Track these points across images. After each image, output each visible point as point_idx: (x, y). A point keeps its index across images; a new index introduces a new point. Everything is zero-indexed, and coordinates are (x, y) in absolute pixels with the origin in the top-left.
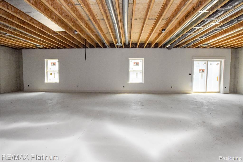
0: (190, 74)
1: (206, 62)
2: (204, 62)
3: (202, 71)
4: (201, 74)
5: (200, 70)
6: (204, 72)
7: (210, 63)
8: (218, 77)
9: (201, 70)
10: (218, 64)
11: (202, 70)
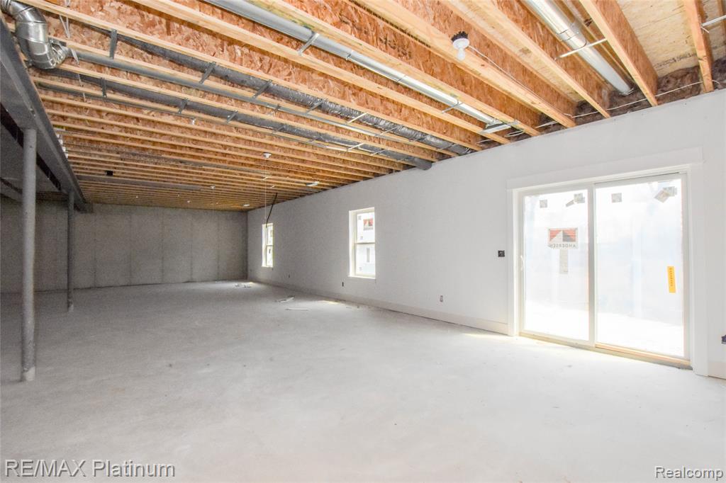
0: (501, 254)
1: (585, 193)
2: (570, 195)
3: (564, 240)
4: (556, 252)
5: (553, 234)
6: (573, 243)
7: (613, 195)
8: (671, 270)
9: (558, 231)
10: (664, 195)
11: (560, 235)
